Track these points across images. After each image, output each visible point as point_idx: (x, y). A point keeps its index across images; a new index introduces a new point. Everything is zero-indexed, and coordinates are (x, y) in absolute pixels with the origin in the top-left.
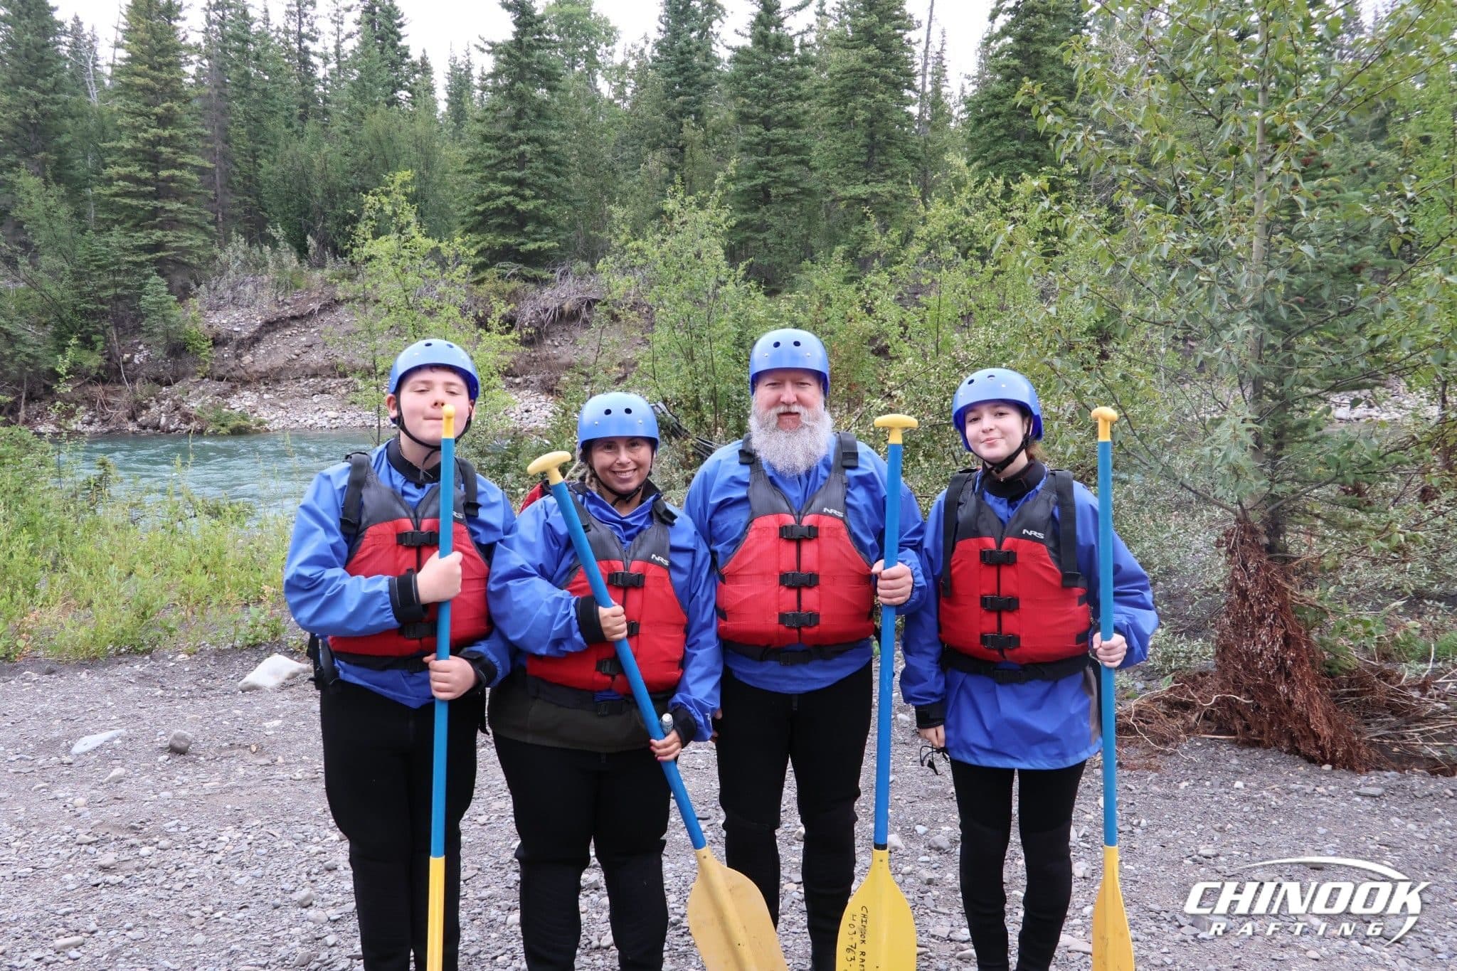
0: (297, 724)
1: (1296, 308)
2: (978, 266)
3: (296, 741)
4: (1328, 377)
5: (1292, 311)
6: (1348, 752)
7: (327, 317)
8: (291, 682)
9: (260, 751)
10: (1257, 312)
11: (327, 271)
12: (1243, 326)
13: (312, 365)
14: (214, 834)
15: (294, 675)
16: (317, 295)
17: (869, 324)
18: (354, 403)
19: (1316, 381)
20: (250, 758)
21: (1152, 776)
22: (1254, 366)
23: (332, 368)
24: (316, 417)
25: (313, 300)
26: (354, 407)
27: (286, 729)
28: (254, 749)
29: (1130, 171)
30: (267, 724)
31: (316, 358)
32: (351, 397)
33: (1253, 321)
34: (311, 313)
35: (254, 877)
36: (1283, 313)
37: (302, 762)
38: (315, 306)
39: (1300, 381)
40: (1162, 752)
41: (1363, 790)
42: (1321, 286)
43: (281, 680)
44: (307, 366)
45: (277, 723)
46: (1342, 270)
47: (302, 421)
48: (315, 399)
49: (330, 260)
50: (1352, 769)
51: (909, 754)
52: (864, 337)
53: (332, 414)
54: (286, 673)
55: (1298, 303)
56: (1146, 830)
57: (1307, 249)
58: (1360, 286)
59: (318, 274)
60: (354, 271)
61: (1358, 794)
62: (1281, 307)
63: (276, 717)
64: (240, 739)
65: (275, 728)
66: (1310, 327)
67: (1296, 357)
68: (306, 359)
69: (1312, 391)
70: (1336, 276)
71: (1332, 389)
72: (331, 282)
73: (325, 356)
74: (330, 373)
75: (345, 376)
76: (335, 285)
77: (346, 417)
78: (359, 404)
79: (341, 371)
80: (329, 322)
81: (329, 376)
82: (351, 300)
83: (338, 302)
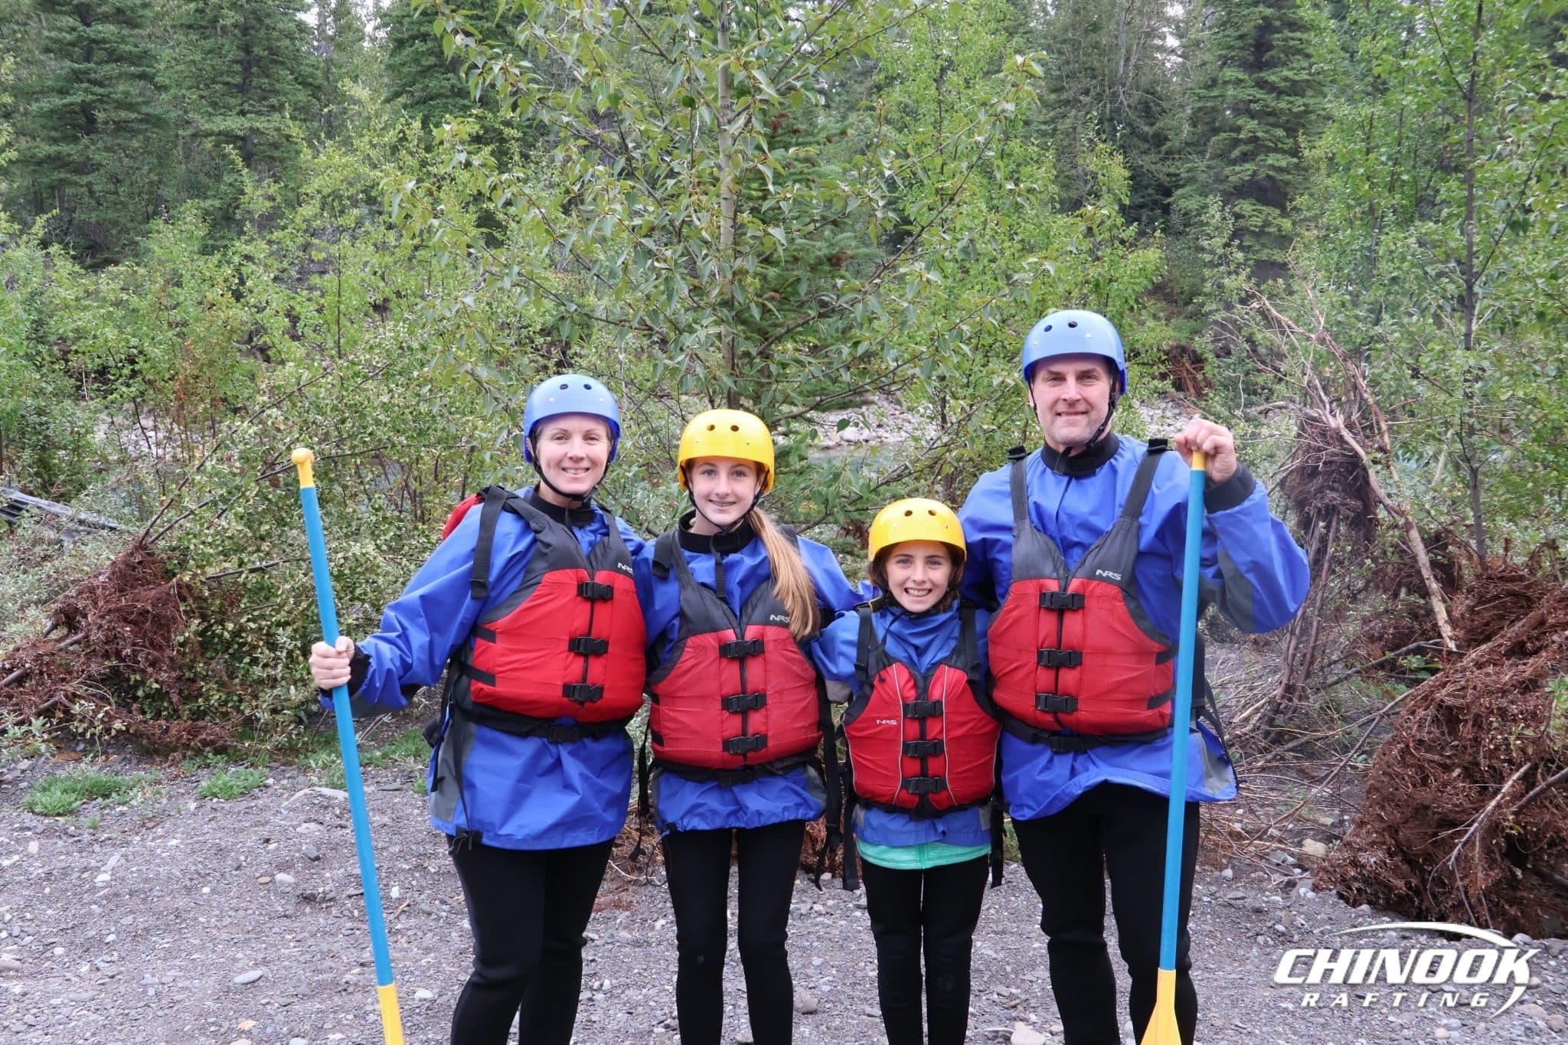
1: (770, 305)
4: (813, 394)
5: (765, 310)
10: (725, 311)
12: (707, 328)
17: (239, 314)
19: (799, 399)
21: (622, 916)
22: (725, 379)
29: (566, 119)
33: (719, 322)
36: (756, 312)
39: (780, 397)
40: (635, 882)
42: (798, 280)
46: (820, 262)
51: (291, 931)
52: (232, 331)
55: (771, 299)
57: (778, 233)
58: (840, 282)
62: (753, 305)
66: (789, 331)
67: (773, 368)
69: (795, 410)
70: (813, 268)
71: (817, 407)
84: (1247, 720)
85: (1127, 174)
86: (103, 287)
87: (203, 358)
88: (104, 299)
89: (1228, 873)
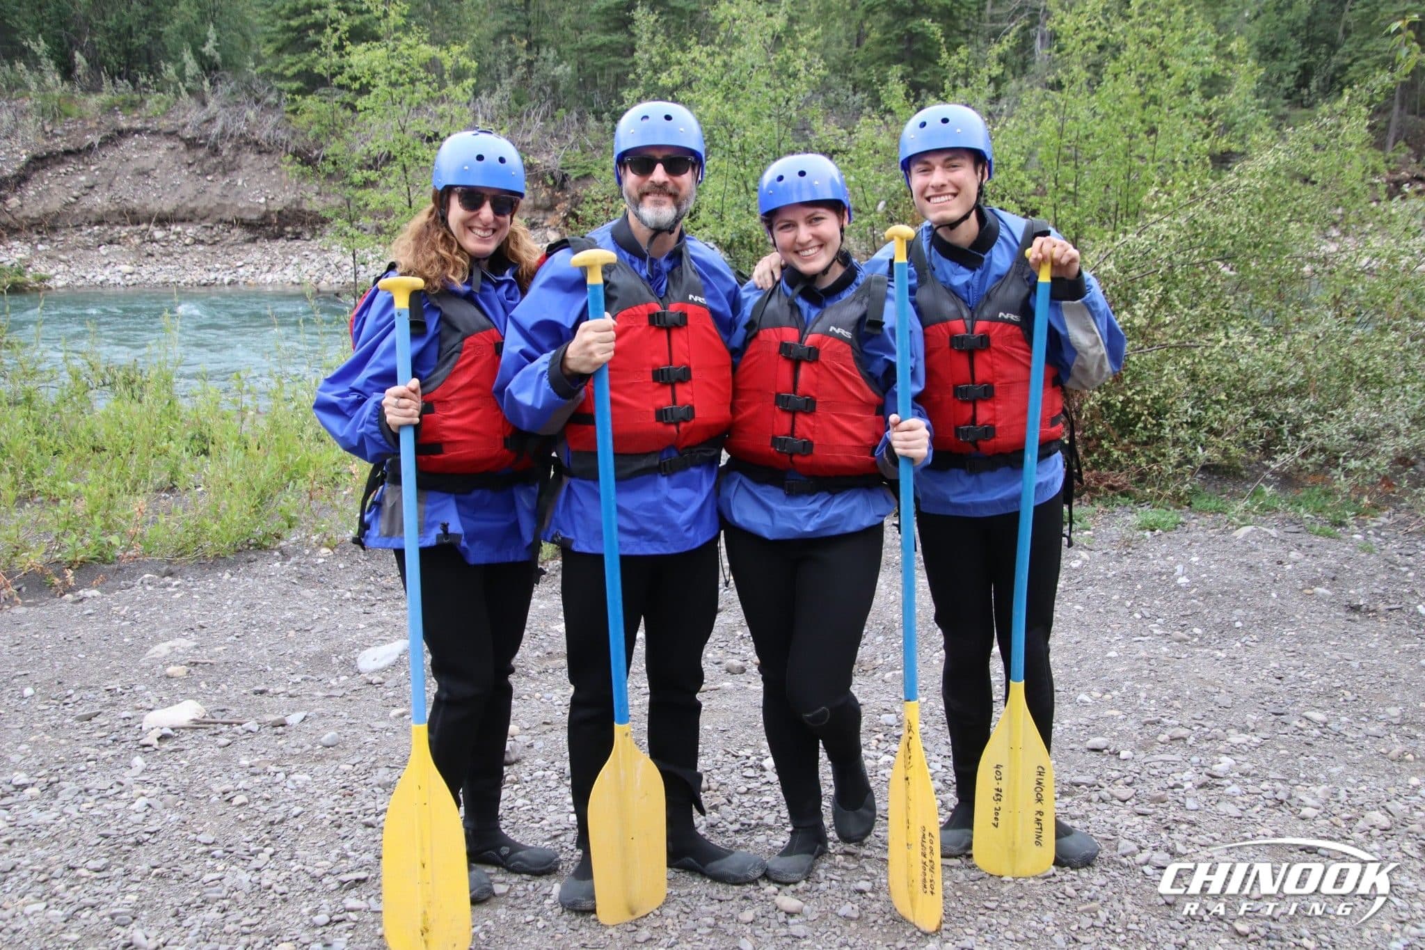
7: (111, 152)
11: (104, 97)
13: (97, 210)
16: (94, 125)
18: (151, 255)
23: (121, 214)
24: (107, 272)
25: (91, 131)
26: (151, 260)
31: (99, 201)
32: (149, 248)
34: (90, 148)
38: (96, 139)
44: (89, 211)
47: (89, 277)
48: (103, 250)
49: (107, 84)
53: (126, 269)
59: (94, 100)
60: (137, 97)
68: (87, 203)
72: (110, 109)
73: (111, 199)
74: (119, 219)
75: (138, 224)
76: (115, 113)
77: (144, 272)
78: (157, 256)
79: (133, 217)
80: (112, 158)
81: (117, 223)
82: (138, 131)
83: (122, 134)
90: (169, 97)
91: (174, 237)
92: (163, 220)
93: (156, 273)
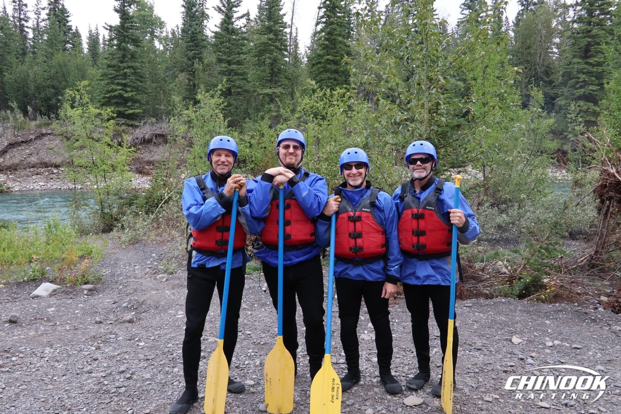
0: (62, 309)
2: (321, 122)
3: (63, 316)
4: (451, 163)
5: (439, 140)
6: (460, 293)
7: (38, 142)
8: (54, 293)
9: (49, 320)
11: (38, 122)
13: (32, 162)
14: (42, 351)
15: (55, 291)
16: (33, 132)
20: (45, 323)
21: (397, 306)
23: (41, 164)
24: (34, 185)
25: (32, 134)
26: (52, 180)
27: (58, 311)
28: (46, 319)
30: (49, 310)
31: (34, 159)
32: (51, 176)
34: (31, 140)
35: (64, 365)
36: (436, 141)
37: (67, 323)
38: (32, 137)
39: (442, 165)
40: (400, 298)
41: (466, 305)
42: (447, 132)
43: (49, 293)
44: (30, 163)
45: (53, 309)
46: (454, 126)
47: (28, 187)
48: (34, 177)
49: (39, 117)
50: (462, 299)
53: (42, 184)
54: (51, 290)
55: (440, 137)
56: (398, 323)
57: (443, 119)
58: (460, 132)
59: (33, 123)
60: (50, 122)
61: (465, 306)
63: (51, 307)
64: (38, 316)
65: (52, 311)
68: (29, 160)
69: (446, 168)
70: (452, 128)
71: (452, 167)
72: (40, 126)
73: (38, 159)
74: (41, 166)
75: (48, 167)
76: (41, 128)
77: (49, 185)
78: (54, 179)
79: (46, 165)
80: (39, 144)
81: (40, 167)
82: (49, 134)
83: (43, 135)
84: (582, 261)
85: (543, 96)
86: (246, 138)
87: (271, 157)
88: (246, 142)
89: (576, 304)
90: (61, 122)
91: (61, 172)
92: (57, 166)
93: (54, 185)
